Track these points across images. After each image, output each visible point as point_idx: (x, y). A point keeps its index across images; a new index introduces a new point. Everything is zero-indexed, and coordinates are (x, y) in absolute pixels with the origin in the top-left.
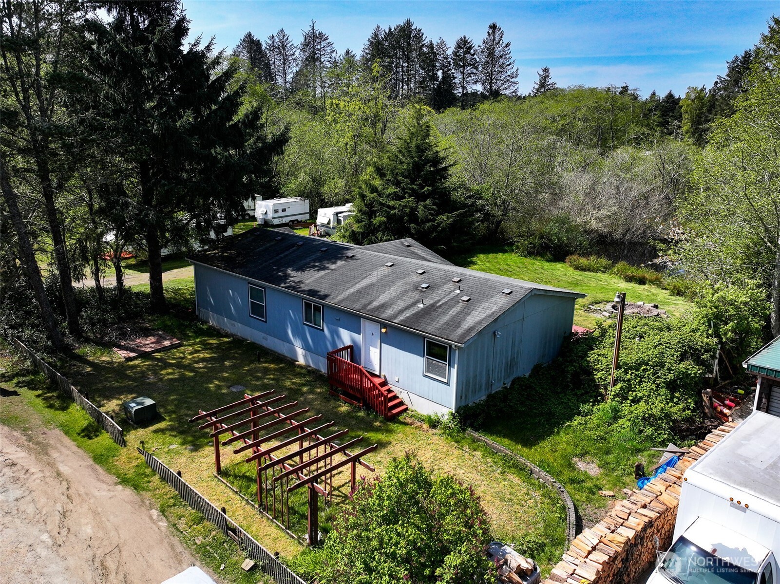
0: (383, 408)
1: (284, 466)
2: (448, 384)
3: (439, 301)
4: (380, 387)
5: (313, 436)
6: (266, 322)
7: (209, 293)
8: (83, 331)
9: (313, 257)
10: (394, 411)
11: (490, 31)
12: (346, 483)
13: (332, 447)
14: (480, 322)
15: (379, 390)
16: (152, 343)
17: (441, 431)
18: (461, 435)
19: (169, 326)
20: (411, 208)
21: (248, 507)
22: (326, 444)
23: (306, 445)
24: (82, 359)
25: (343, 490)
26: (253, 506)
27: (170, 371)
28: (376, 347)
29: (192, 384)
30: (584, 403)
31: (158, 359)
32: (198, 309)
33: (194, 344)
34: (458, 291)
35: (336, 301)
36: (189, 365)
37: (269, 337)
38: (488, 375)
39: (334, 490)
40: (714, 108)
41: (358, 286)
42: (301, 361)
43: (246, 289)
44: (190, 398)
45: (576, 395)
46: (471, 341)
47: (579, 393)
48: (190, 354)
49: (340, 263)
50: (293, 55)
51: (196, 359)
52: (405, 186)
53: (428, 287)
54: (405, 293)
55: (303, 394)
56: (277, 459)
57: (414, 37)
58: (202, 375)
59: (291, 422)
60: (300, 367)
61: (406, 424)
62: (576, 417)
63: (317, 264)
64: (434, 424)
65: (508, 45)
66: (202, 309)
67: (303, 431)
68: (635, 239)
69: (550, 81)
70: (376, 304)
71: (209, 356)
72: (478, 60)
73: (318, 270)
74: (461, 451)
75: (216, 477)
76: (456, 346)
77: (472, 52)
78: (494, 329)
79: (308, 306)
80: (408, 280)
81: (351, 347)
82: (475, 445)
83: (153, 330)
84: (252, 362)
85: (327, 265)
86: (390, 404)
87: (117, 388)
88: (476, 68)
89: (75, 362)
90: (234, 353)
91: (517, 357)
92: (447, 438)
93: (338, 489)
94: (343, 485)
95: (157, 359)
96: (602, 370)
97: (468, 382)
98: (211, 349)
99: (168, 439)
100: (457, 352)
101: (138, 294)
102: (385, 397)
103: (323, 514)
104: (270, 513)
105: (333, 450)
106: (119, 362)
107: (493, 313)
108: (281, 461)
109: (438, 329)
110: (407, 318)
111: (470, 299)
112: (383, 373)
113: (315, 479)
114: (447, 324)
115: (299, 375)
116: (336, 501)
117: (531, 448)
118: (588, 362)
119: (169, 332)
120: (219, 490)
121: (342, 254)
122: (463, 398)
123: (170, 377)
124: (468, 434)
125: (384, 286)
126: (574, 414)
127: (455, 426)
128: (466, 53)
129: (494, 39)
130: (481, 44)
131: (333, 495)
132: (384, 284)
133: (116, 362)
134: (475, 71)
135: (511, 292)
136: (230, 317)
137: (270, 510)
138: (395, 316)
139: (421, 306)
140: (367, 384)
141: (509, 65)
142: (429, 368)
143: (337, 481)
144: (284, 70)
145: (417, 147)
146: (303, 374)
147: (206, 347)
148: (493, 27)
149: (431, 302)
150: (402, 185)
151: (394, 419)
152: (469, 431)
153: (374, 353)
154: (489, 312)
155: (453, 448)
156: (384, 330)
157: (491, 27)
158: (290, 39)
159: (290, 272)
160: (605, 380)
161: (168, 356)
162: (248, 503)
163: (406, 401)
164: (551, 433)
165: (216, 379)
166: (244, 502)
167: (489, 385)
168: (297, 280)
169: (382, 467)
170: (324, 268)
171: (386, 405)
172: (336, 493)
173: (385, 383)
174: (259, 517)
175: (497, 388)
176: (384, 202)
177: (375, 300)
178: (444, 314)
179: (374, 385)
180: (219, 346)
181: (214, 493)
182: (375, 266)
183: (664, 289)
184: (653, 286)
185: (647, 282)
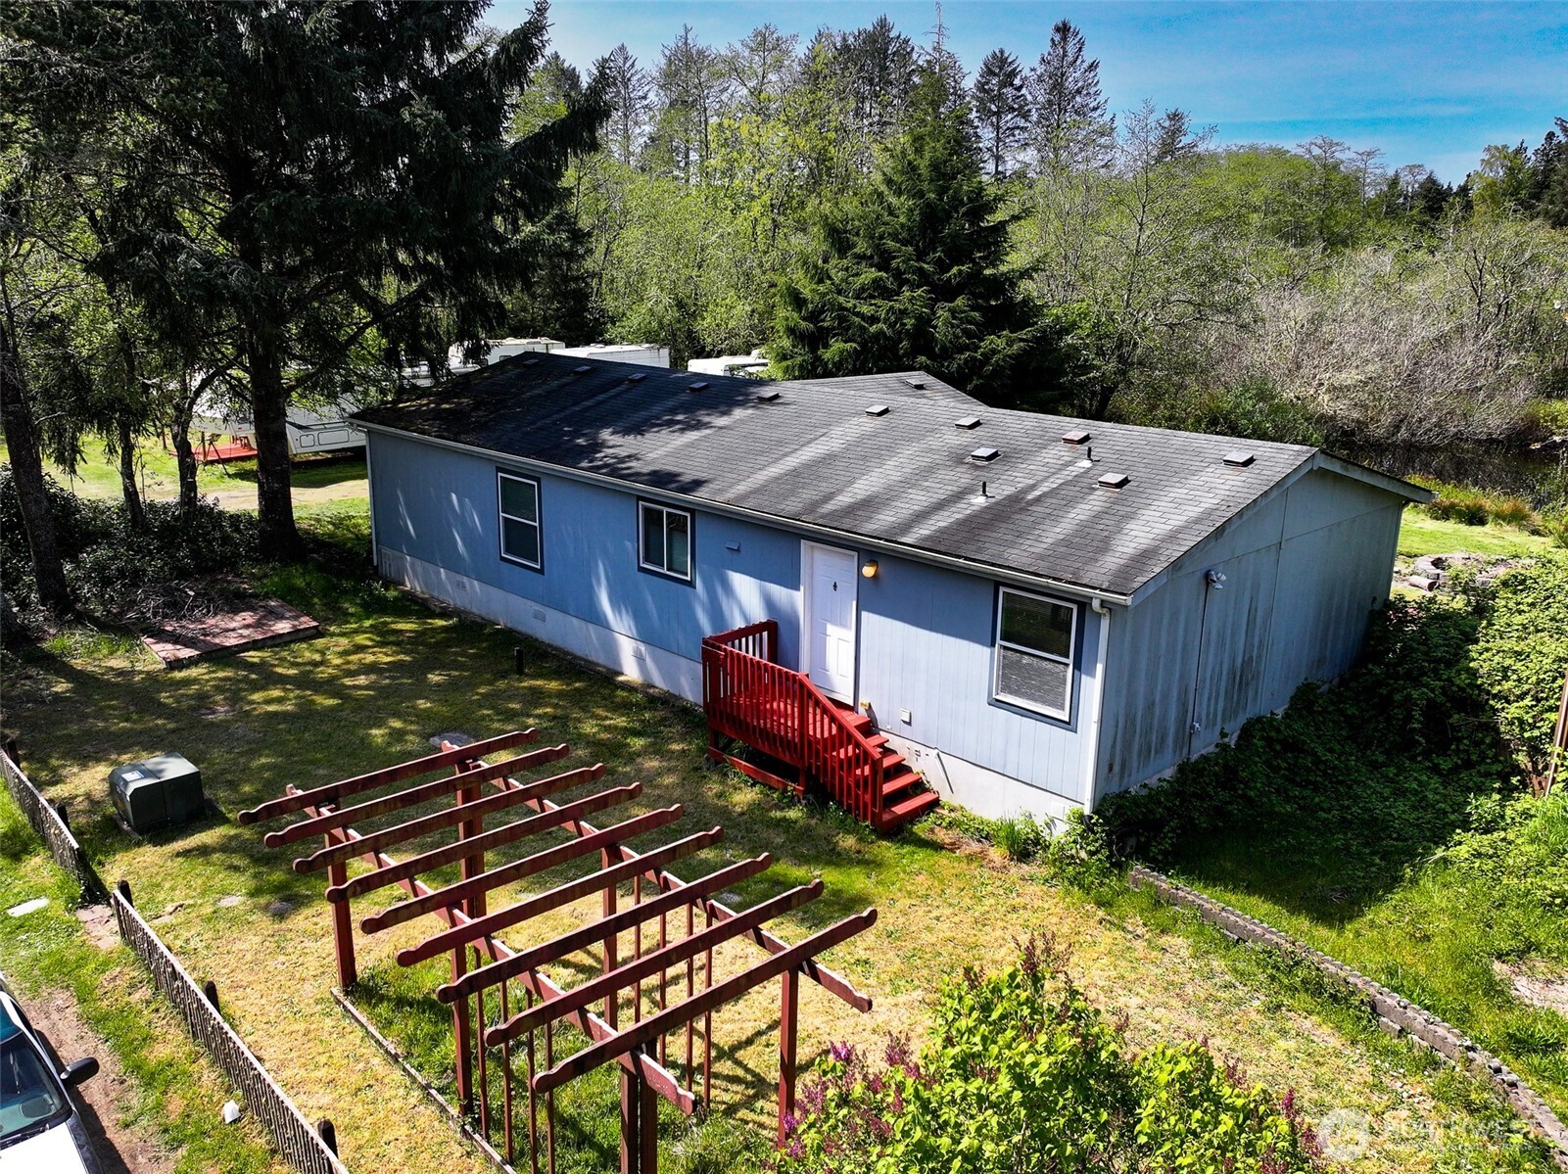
0: (868, 797)
1: (535, 981)
2: (1069, 725)
3: (1033, 487)
4: (859, 737)
5: (650, 875)
6: (541, 571)
7: (403, 510)
8: (77, 599)
9: (670, 403)
10: (900, 809)
11: (1057, 38)
12: (759, 1033)
13: (712, 914)
14: (1173, 537)
15: (857, 745)
16: (247, 626)
17: (1047, 871)
18: (1114, 882)
19: (299, 590)
20: (920, 318)
21: (427, 1114)
22: (693, 903)
23: (626, 904)
24: (55, 664)
25: (749, 1056)
26: (443, 1110)
27: (276, 693)
28: (843, 624)
29: (326, 728)
30: (1481, 790)
31: (253, 665)
32: (379, 551)
33: (356, 632)
34: (1087, 464)
35: (730, 495)
36: (333, 679)
37: (552, 614)
38: (1183, 705)
39: (719, 1058)
40: (1548, 187)
41: (792, 462)
42: (631, 673)
43: (490, 484)
44: (312, 762)
45: (1435, 769)
46: (1151, 590)
47: (1445, 764)
48: (345, 653)
49: (739, 413)
50: (645, 97)
51: (352, 667)
52: (902, 267)
53: (995, 455)
54: (929, 470)
55: (631, 758)
56: (513, 955)
57: (894, 54)
58: (360, 705)
59: (578, 827)
60: (629, 687)
61: (937, 847)
62: (1459, 835)
63: (680, 417)
64: (1024, 848)
65: (1093, 67)
66: (386, 551)
67: (617, 856)
68: (1421, 437)
69: (1185, 141)
70: (844, 499)
71: (389, 659)
72: (1029, 98)
73: (682, 430)
74: (1118, 934)
75: (338, 1002)
76: (1103, 603)
77: (1017, 82)
78: (1205, 566)
79: (652, 519)
80: (933, 442)
81: (771, 627)
82: (1164, 915)
83: (255, 596)
84: (503, 675)
85: (707, 419)
86: (888, 788)
87: (125, 732)
88: (1026, 116)
89: (33, 672)
90: (456, 653)
91: (1259, 656)
92: (1068, 892)
93: (730, 1053)
94: (749, 1042)
95: (251, 667)
96: (1522, 697)
97: (1130, 720)
98: (397, 644)
99: (222, 879)
100: (1105, 624)
101: (235, 519)
102: (875, 765)
103: (679, 1148)
104: (496, 1137)
105: (716, 924)
106: (148, 673)
107: (1208, 513)
108: (527, 963)
109: (1042, 557)
110: (943, 531)
111: (1125, 482)
112: (863, 699)
113: (646, 1038)
114: (1066, 542)
115: (624, 707)
116: (726, 1097)
117: (1341, 931)
118: (1474, 674)
119: (296, 600)
120: (340, 1047)
121: (748, 395)
122: (1117, 768)
123: (271, 708)
124: (1136, 882)
125: (865, 458)
126: (1453, 826)
127: (1091, 854)
128: (1002, 85)
129: (1065, 55)
130: (1036, 65)
131: (717, 1076)
132: (864, 454)
133: (141, 672)
134: (1022, 123)
135: (1251, 461)
136: (454, 565)
137: (499, 1127)
138: (906, 527)
139: (979, 501)
140: (820, 728)
141: (1095, 109)
142: (1010, 677)
143: (728, 1027)
144: (626, 130)
145: (935, 166)
146: (637, 705)
147: (386, 637)
148: (1063, 30)
149: (1009, 490)
150: (894, 264)
151: (898, 831)
152: (1138, 870)
153: (838, 645)
154: (1194, 511)
155: (1092, 923)
156: (869, 571)
157: (1058, 30)
158: (638, 66)
159: (608, 437)
160: (1533, 727)
161: (281, 659)
162: (428, 1098)
163: (934, 779)
164: (1393, 882)
165: (397, 715)
166: (417, 1093)
167: (1186, 735)
168: (623, 452)
169: (872, 981)
170: (699, 425)
171: (876, 789)
172: (725, 1067)
173: (870, 728)
174: (458, 1151)
175: (1204, 745)
176: (850, 305)
177: (840, 491)
178: (1054, 517)
179: (841, 727)
180: (419, 638)
181: (323, 1059)
182: (837, 417)
183: (1535, 532)
184: (1508, 528)
185: (1490, 519)
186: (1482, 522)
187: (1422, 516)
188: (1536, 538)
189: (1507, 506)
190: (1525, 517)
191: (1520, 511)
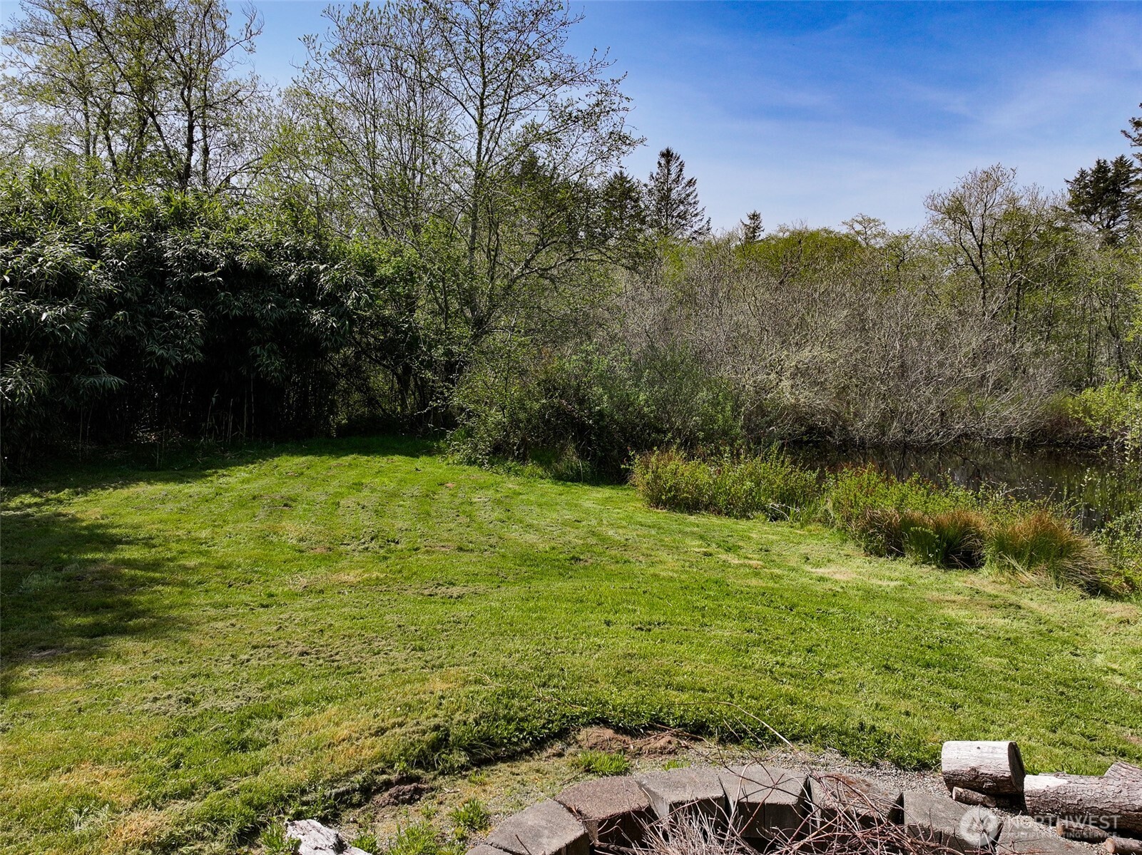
11: (663, 162)
65: (692, 183)
69: (763, 235)
77: (634, 195)
128: (624, 197)
129: (669, 173)
130: (648, 182)
141: (696, 215)
148: (667, 155)
157: (663, 155)
183: (1096, 589)
184: (1028, 577)
185: (988, 552)
186: (971, 561)
187: (850, 547)
188: (1099, 604)
189: (1022, 523)
190: (1066, 550)
191: (1053, 534)
